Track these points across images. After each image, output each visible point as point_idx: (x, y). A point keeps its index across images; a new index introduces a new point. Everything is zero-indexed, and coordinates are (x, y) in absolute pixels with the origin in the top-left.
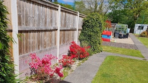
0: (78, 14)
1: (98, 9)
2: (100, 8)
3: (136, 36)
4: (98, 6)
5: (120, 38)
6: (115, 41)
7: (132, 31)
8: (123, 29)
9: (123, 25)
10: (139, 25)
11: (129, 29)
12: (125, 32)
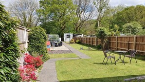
0: (25, 29)
1: (27, 21)
2: (30, 20)
3: (67, 43)
4: (27, 18)
5: (56, 46)
6: (54, 49)
7: (63, 40)
8: (55, 38)
9: (55, 35)
10: (66, 34)
11: (60, 38)
12: (58, 41)
